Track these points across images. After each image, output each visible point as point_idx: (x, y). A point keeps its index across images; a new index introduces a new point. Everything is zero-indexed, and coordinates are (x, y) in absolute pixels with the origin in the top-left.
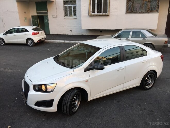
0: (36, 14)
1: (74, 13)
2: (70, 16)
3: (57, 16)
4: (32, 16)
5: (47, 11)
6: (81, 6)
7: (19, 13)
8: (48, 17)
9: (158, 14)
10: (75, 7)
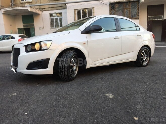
0: (22, 27)
1: (60, 24)
2: (57, 27)
3: (43, 27)
4: (19, 29)
5: (33, 24)
6: (67, 17)
7: (5, 25)
8: (34, 29)
9: (139, 20)
10: (61, 19)
